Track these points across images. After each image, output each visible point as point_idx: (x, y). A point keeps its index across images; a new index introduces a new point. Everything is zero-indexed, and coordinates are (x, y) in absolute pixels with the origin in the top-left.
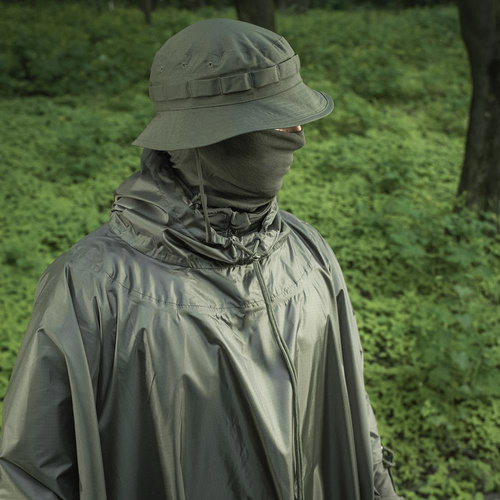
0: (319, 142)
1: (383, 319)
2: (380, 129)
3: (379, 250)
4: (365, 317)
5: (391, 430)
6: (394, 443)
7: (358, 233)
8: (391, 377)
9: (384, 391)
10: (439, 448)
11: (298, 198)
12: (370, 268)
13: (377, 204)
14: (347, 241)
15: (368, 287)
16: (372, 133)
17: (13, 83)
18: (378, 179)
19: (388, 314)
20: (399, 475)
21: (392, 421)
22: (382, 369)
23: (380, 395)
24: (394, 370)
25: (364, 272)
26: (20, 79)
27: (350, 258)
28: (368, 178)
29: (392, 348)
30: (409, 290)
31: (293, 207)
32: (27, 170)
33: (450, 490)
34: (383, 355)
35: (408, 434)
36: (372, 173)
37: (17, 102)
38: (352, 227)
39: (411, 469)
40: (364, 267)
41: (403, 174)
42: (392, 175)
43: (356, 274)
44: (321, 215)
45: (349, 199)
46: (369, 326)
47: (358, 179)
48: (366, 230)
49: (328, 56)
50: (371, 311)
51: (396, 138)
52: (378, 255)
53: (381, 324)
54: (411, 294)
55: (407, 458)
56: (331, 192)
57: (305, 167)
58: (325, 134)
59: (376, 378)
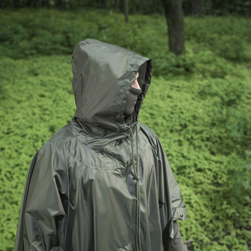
0: (202, 80)
1: (218, 165)
2: (233, 75)
3: (221, 133)
4: (210, 164)
5: (214, 215)
6: (214, 221)
7: (213, 125)
8: (218, 192)
9: (213, 197)
10: (234, 225)
11: (187, 107)
12: (216, 141)
13: (224, 111)
14: (208, 128)
15: (215, 150)
16: (228, 77)
17: (62, 48)
18: (227, 99)
19: (221, 163)
20: (213, 235)
21: (215, 211)
22: (214, 188)
23: (211, 199)
24: (219, 189)
25: (214, 143)
26: (65, 46)
27: (208, 136)
28: (222, 99)
29: (220, 178)
30: (233, 152)
31: (184, 111)
32: (64, 89)
33: (233, 243)
34: (215, 181)
35: (221, 217)
36: (224, 97)
37: (63, 57)
38: (210, 122)
39: (219, 233)
40: (214, 140)
41: (239, 97)
42: (233, 98)
43: (209, 143)
44: (197, 115)
45: (211, 108)
46: (211, 168)
47: (217, 99)
48: (217, 123)
49: (212, 39)
50: (213, 161)
51: (239, 80)
52: (221, 135)
53: (217, 167)
54: (234, 154)
55: (218, 228)
56: (203, 105)
57: (193, 92)
58: (205, 77)
59: (210, 191)
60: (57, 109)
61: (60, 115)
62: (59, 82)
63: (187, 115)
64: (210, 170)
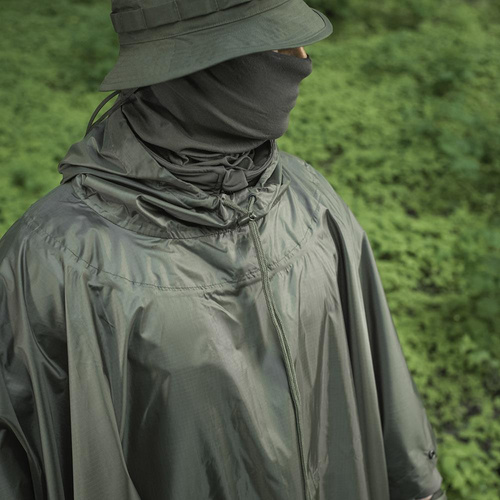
0: (365, 37)
1: (430, 241)
2: (436, 20)
3: (426, 161)
4: (409, 240)
5: (433, 365)
6: (436, 380)
7: (405, 143)
8: (434, 307)
9: (427, 322)
10: (485, 385)
11: (339, 104)
12: (417, 184)
13: (428, 110)
14: (393, 153)
15: (415, 205)
16: (426, 26)
18: (429, 79)
19: (436, 236)
20: (439, 416)
21: (434, 355)
22: (424, 297)
23: (423, 327)
24: (438, 299)
25: (411, 187)
27: (396, 172)
28: (419, 79)
29: (438, 273)
30: (460, 206)
31: (332, 114)
32: (38, 79)
34: (427, 281)
35: (451, 370)
36: (424, 74)
38: (397, 136)
39: (453, 410)
40: (411, 180)
41: (459, 73)
42: (447, 75)
43: (401, 189)
44: (364, 122)
45: (396, 104)
46: (413, 249)
47: (407, 81)
48: (415, 139)
50: (417, 232)
51: (453, 33)
52: (428, 168)
53: (427, 246)
54: (462, 213)
55: (448, 397)
56: (378, 96)
57: (348, 68)
58: (371, 29)
59: (419, 308)
60: (27, 128)
61: (36, 144)
62: (24, 62)
63: (341, 124)
64: (411, 254)
